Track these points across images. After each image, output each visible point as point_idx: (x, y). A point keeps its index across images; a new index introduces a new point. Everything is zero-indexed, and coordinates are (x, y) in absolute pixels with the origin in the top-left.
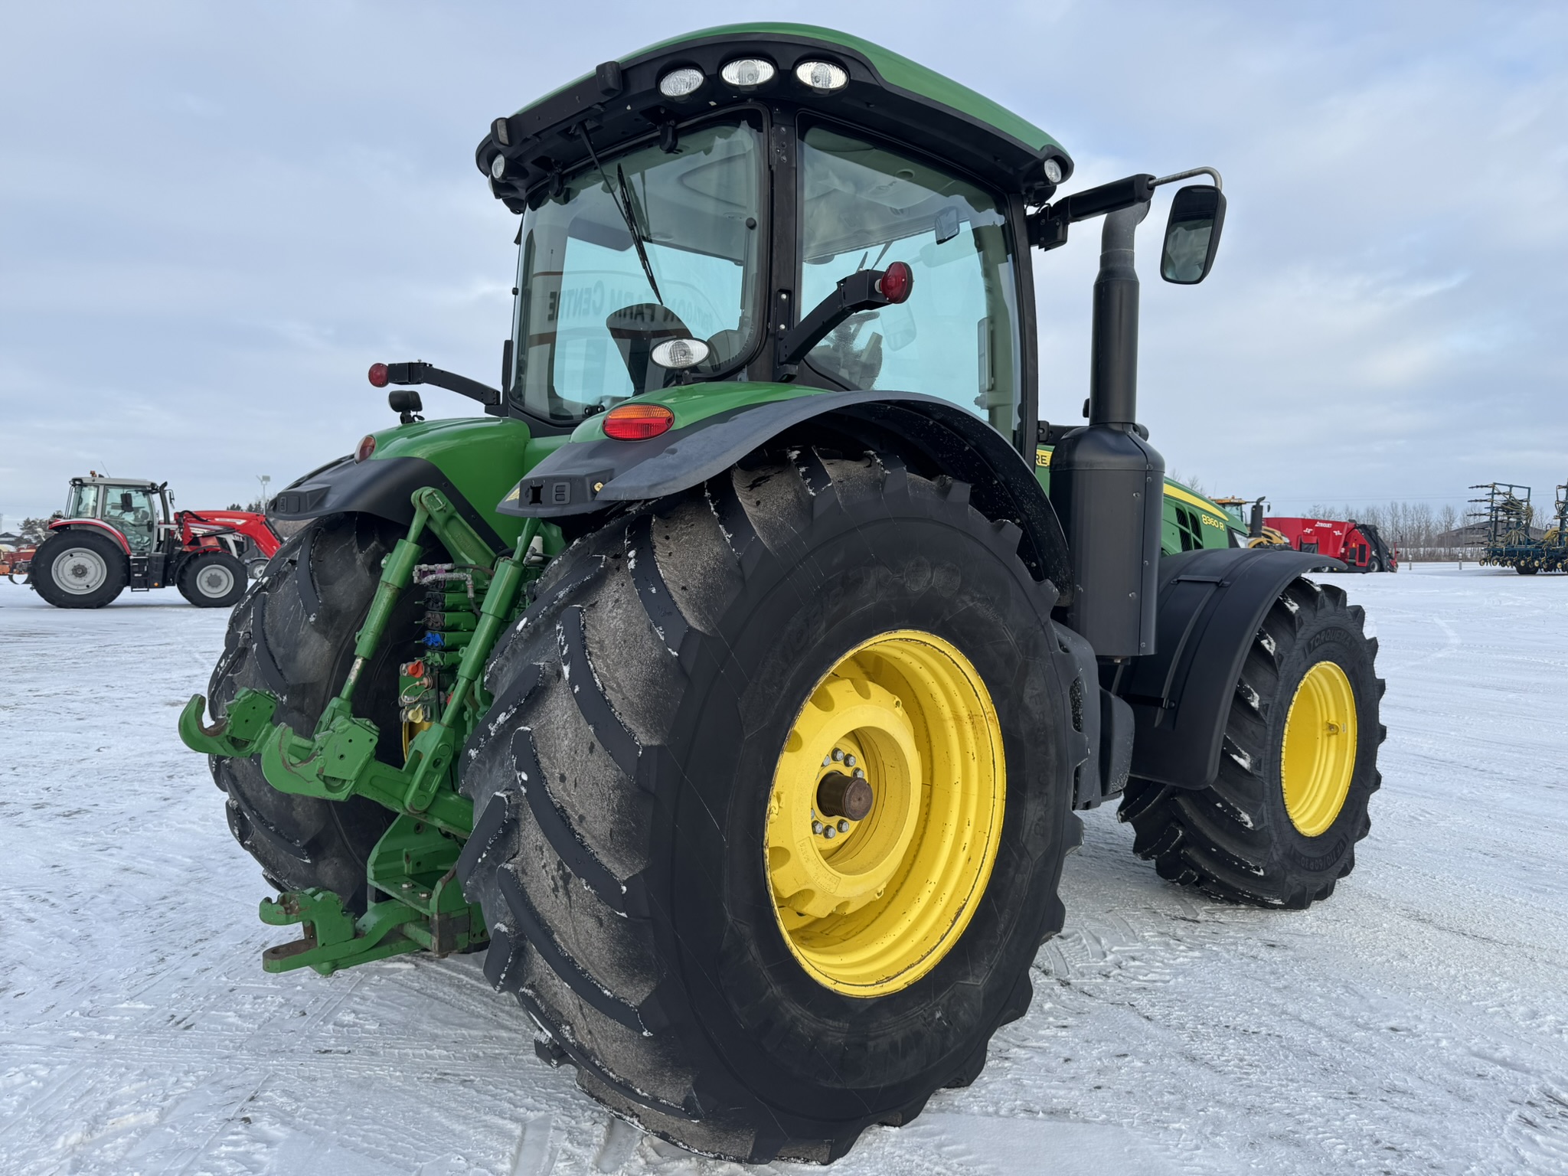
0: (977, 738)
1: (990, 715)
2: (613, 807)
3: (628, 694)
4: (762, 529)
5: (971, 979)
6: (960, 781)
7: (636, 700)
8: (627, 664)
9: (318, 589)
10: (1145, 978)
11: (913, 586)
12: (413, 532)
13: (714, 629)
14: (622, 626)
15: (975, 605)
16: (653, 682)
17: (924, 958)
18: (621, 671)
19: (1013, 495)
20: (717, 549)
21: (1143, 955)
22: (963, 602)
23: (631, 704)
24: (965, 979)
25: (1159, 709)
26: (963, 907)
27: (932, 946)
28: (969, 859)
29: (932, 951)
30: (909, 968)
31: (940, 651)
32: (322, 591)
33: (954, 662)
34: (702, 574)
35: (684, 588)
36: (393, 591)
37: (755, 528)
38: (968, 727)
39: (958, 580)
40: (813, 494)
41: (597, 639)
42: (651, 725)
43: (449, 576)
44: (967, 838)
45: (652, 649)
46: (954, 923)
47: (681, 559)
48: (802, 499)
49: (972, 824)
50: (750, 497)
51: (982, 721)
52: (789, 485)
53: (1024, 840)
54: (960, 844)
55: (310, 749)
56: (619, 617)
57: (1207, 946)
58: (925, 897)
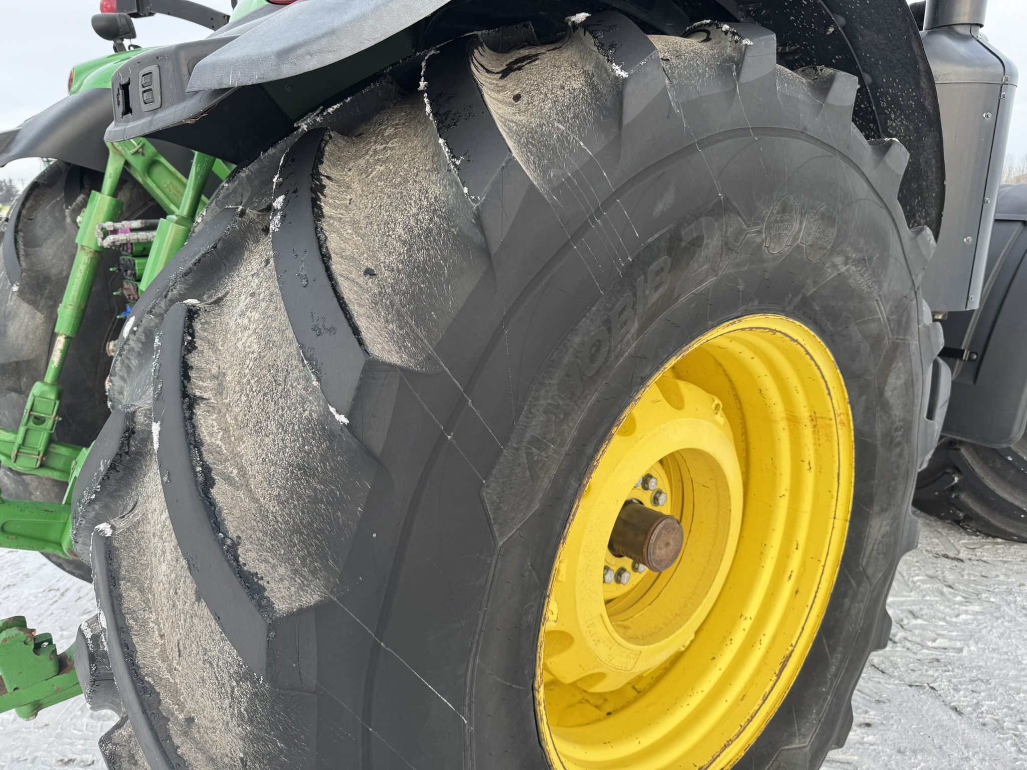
0: (817, 445)
1: (842, 417)
2: (240, 712)
3: (259, 493)
4: (524, 146)
5: (797, 741)
6: (787, 494)
7: (273, 507)
8: (258, 429)
9: (22, 252)
10: (934, 645)
11: (773, 245)
12: (109, 182)
13: (429, 357)
14: (255, 347)
15: (848, 270)
16: (305, 470)
17: (743, 728)
18: (249, 441)
19: (878, 105)
20: (436, 190)
21: (921, 609)
22: (834, 266)
23: (264, 515)
24: (791, 743)
25: (958, 362)
26: (790, 656)
27: (752, 711)
28: (797, 592)
29: (752, 717)
30: (726, 746)
31: (793, 340)
32: (27, 255)
33: (808, 353)
34: (404, 243)
35: (369, 272)
36: (91, 255)
37: (510, 144)
38: (807, 433)
39: (832, 233)
40: (624, 74)
41: (214, 370)
42: (303, 559)
43: (134, 236)
44: (795, 564)
45: (304, 401)
46: (779, 676)
47: (369, 211)
48: (600, 87)
49: (801, 547)
50: (504, 89)
51: (830, 425)
52: (574, 65)
53: (864, 563)
54: (784, 572)
55: (14, 443)
56: (252, 327)
57: (984, 595)
58: (739, 637)
